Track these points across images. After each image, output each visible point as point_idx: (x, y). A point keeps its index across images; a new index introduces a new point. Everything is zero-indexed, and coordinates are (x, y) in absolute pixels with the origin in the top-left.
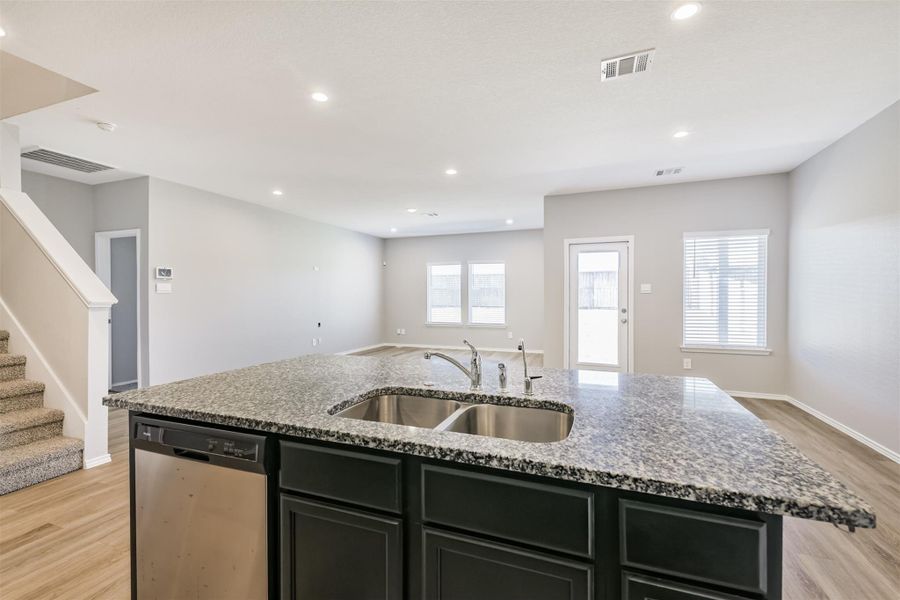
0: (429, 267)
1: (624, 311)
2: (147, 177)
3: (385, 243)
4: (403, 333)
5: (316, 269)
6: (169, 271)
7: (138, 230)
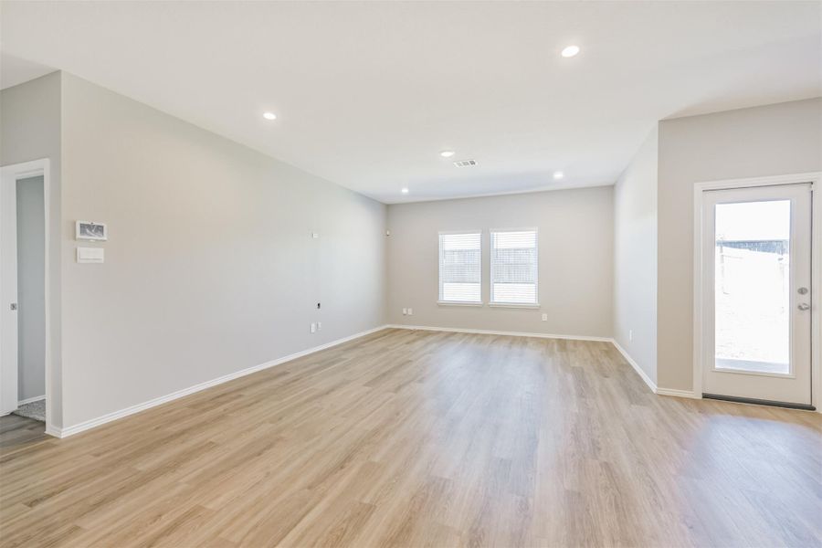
0: (440, 236)
1: (802, 291)
2: (58, 72)
3: (389, 210)
4: (410, 313)
5: (315, 236)
6: (102, 227)
7: (47, 161)
